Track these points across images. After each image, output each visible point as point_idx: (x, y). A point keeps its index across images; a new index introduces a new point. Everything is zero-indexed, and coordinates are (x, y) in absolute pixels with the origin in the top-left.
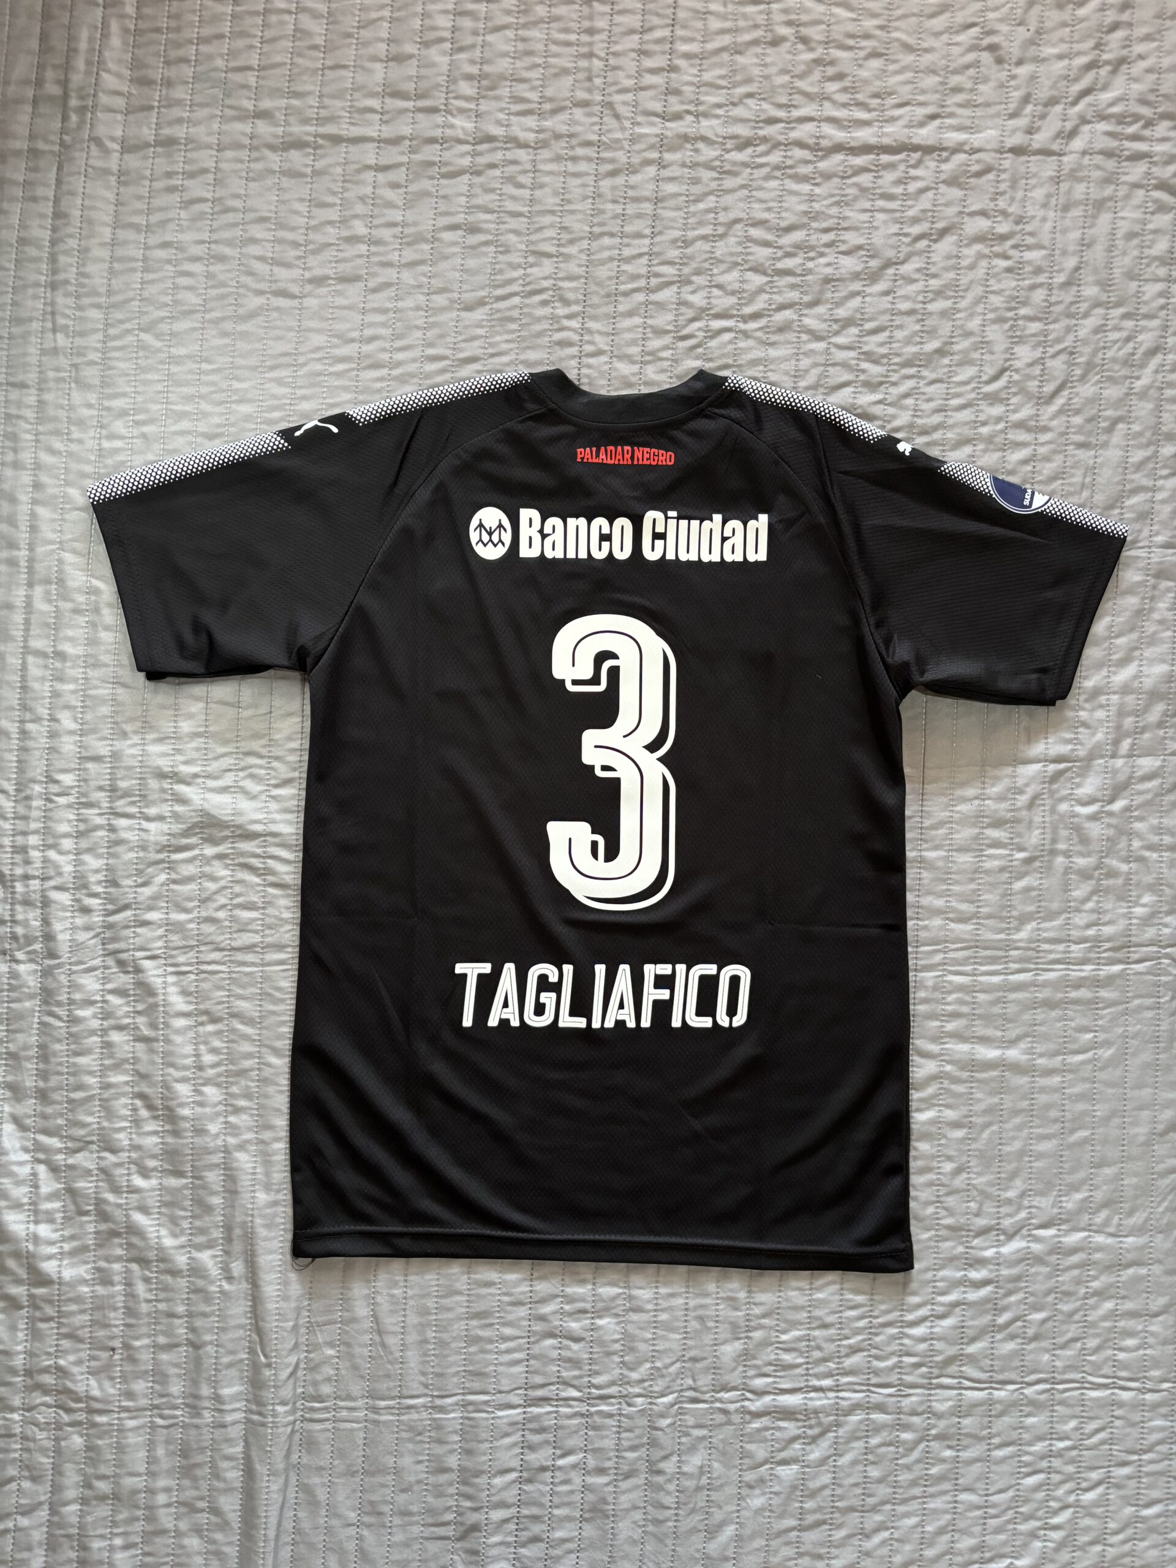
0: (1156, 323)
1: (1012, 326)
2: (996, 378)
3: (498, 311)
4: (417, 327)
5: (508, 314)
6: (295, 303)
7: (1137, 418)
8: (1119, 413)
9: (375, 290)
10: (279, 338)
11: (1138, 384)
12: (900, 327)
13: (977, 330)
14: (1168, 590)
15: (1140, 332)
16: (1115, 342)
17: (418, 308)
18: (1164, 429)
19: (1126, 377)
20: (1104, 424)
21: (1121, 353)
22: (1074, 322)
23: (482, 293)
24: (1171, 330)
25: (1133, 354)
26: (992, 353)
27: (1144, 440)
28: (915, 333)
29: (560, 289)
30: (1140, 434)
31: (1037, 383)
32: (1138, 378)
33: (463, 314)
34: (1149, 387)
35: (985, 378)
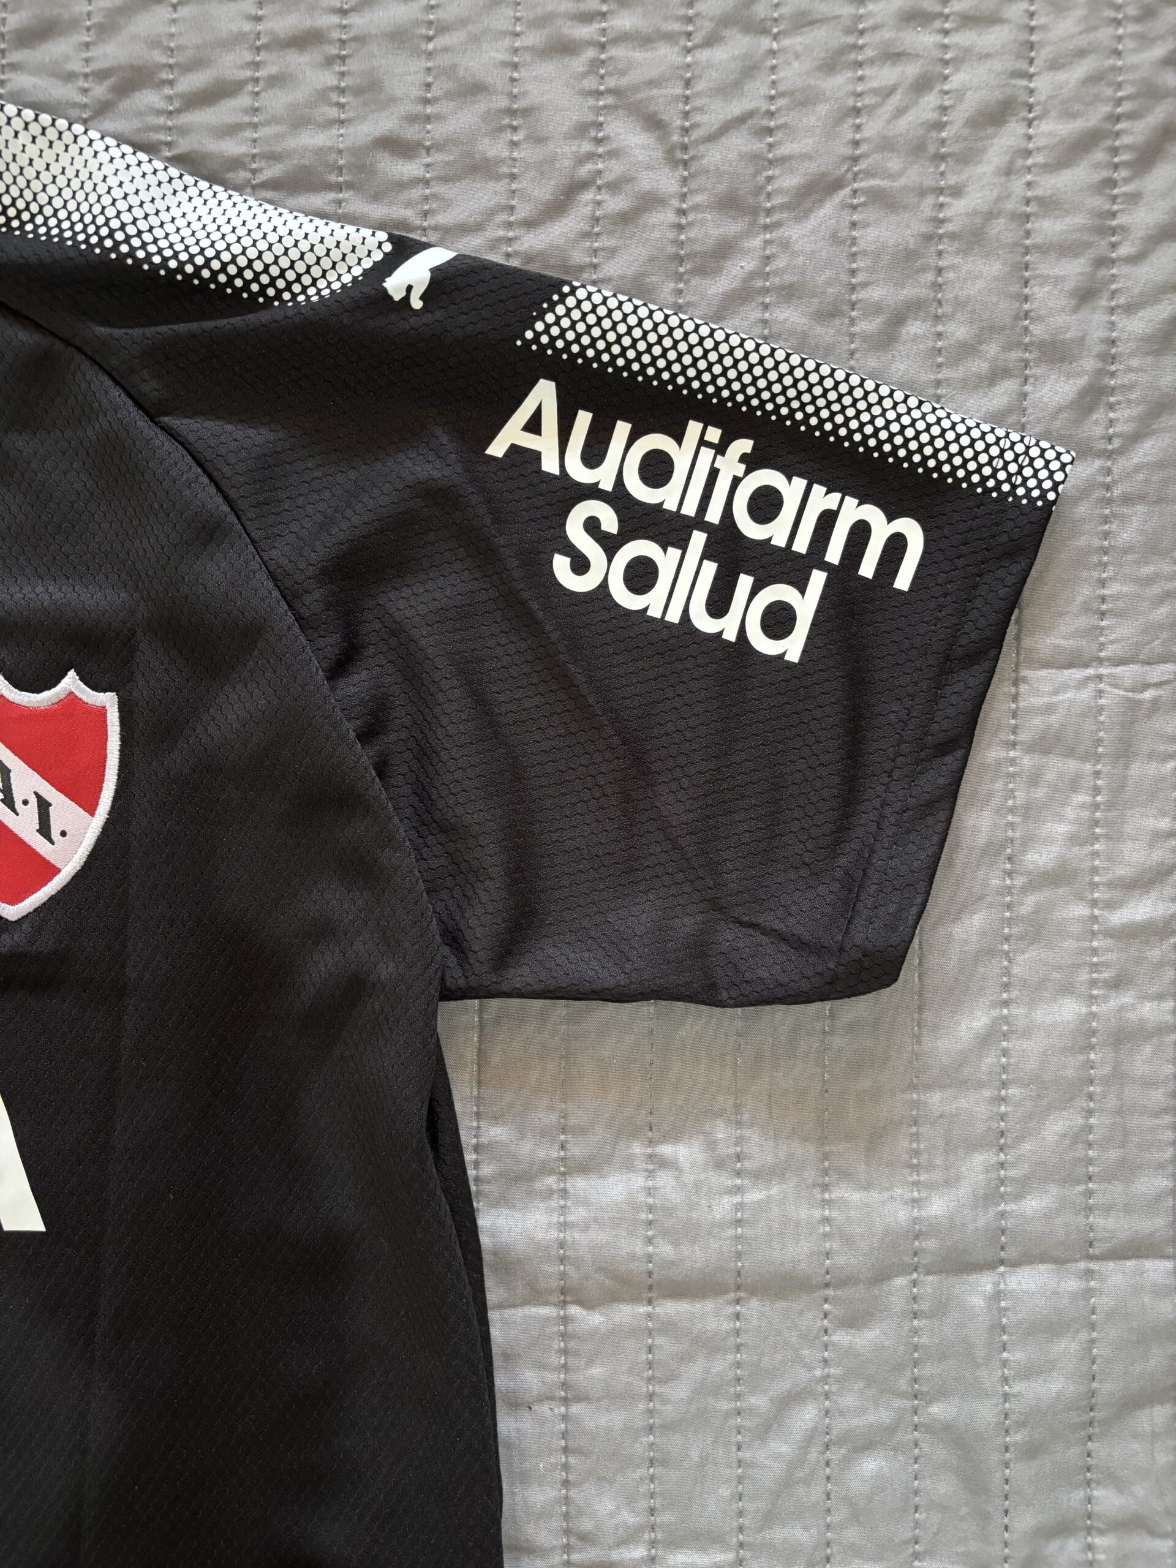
0: (995, 37)
1: (596, 64)
2: (554, 209)
7: (960, 304)
8: (909, 292)
11: (958, 209)
12: (277, 81)
13: (497, 79)
14: (1073, 783)
15: (956, 63)
16: (890, 92)
18: (1038, 331)
19: (923, 192)
20: (867, 326)
21: (904, 124)
22: (766, 43)
24: (1043, 55)
25: (940, 126)
26: (539, 140)
27: (979, 366)
28: (323, 96)
30: (969, 349)
31: (671, 216)
32: (956, 192)
34: (991, 215)
35: (524, 211)
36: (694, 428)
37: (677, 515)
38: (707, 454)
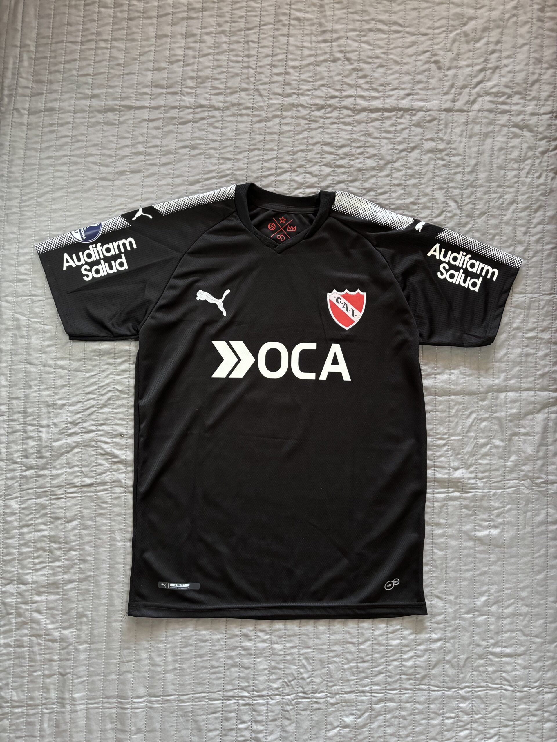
0: (512, 190)
1: (447, 191)
2: (439, 215)
3: (206, 185)
4: (168, 193)
5: (210, 186)
6: (110, 183)
7: (505, 234)
8: (496, 231)
9: (148, 176)
10: (103, 200)
11: (505, 218)
12: (395, 191)
13: (430, 193)
14: (520, 313)
15: (506, 194)
16: (495, 198)
17: (168, 184)
18: (517, 239)
19: (499, 215)
20: (489, 237)
21: (497, 204)
22: (475, 189)
23: (198, 177)
24: (520, 193)
25: (503, 204)
26: (437, 204)
27: (508, 244)
28: (401, 195)
29: (235, 175)
30: (506, 241)
31: (458, 217)
32: (505, 215)
33: (190, 187)
34: (510, 220)
35: (434, 215)
36: (461, 252)
37: (458, 267)
38: (463, 257)
